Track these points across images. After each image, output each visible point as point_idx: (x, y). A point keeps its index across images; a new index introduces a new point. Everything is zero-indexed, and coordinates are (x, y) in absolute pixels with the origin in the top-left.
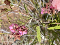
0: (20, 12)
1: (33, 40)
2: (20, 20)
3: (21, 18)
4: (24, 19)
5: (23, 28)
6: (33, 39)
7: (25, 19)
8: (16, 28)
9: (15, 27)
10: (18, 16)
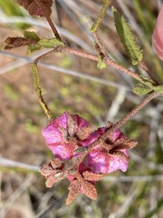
0: (101, 54)
3: (64, 92)
4: (80, 94)
7: (88, 97)
8: (78, 139)
9: (71, 131)
10: (50, 82)
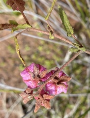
0: (51, 31)
1: (74, 108)
2: (38, 52)
3: (40, 49)
4: (49, 50)
5: (59, 75)
6: (74, 103)
7: (53, 51)
8: (40, 77)
9: (36, 73)
10: (32, 43)
